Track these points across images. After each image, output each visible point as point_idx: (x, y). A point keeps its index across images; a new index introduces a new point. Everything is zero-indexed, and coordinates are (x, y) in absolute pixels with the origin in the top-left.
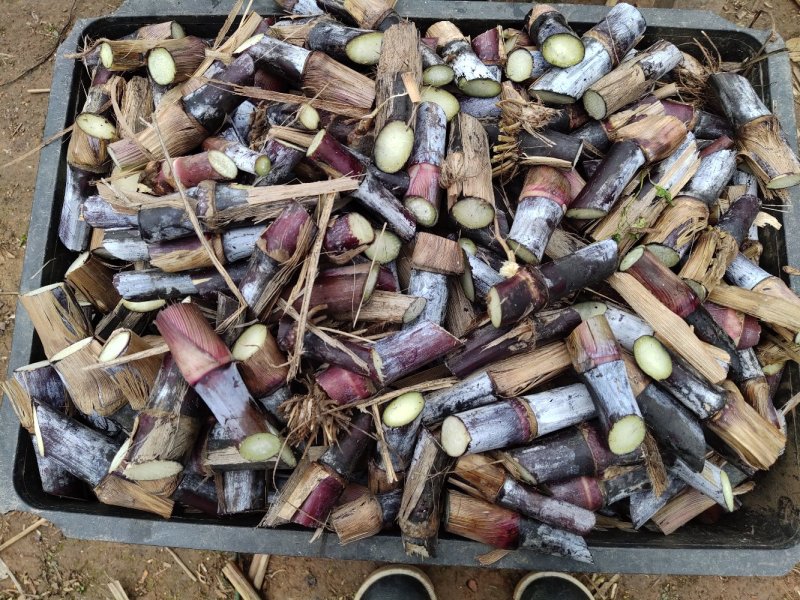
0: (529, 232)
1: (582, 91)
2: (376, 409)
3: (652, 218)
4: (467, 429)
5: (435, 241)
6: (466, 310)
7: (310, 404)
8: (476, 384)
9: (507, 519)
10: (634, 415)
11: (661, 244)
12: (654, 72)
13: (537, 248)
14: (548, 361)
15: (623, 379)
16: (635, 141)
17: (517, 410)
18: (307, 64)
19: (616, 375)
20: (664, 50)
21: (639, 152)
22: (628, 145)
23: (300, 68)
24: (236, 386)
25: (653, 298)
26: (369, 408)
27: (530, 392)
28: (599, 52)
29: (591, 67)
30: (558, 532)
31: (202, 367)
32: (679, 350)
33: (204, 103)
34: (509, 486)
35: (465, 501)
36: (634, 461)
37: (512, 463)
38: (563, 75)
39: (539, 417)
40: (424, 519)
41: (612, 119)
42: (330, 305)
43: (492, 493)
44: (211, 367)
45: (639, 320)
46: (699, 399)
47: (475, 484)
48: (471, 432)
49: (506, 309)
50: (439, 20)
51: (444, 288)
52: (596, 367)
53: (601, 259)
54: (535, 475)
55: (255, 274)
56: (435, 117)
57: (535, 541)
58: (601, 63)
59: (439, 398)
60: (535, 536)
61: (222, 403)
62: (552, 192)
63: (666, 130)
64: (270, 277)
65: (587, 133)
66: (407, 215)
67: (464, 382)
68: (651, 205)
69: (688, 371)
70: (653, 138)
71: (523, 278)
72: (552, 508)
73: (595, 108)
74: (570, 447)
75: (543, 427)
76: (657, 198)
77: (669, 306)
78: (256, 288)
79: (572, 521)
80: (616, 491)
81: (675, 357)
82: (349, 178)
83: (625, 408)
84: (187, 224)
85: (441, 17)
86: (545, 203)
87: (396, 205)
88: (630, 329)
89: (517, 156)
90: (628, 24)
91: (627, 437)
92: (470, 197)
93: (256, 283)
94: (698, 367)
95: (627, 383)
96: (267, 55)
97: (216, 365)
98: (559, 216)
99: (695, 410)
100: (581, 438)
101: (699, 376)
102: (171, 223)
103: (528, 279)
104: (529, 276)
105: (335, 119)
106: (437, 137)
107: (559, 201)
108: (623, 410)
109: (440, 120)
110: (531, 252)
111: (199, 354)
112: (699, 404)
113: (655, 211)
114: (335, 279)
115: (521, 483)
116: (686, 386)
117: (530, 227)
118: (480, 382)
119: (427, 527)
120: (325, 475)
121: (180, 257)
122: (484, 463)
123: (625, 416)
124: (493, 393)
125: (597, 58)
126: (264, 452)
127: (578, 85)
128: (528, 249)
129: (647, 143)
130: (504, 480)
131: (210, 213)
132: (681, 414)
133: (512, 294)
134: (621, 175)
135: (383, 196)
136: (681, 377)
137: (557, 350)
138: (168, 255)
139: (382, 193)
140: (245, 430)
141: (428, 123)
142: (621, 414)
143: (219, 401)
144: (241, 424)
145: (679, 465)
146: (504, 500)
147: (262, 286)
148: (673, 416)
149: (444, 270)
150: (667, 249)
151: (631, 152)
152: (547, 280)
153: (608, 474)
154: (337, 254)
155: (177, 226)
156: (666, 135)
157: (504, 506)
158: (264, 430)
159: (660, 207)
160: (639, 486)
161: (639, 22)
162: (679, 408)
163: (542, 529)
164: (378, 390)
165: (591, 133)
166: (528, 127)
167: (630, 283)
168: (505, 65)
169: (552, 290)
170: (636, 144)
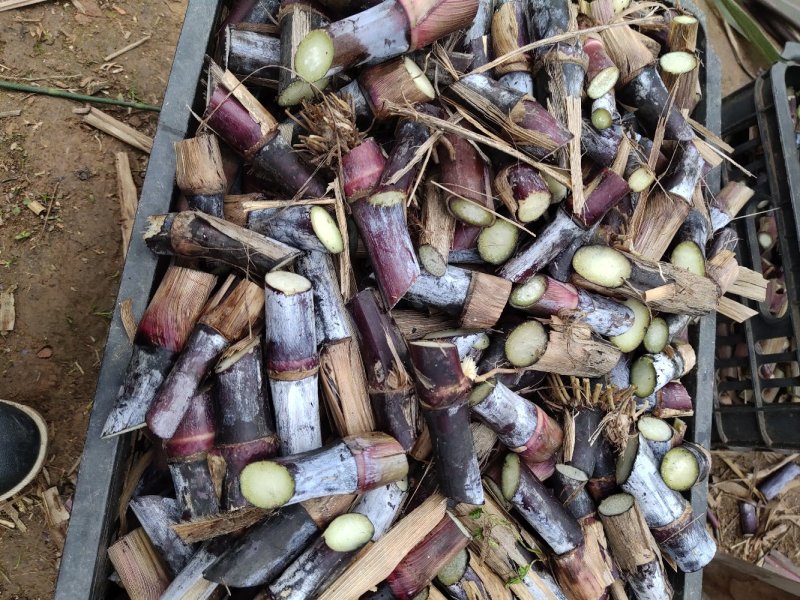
0: (506, 401)
1: (633, 492)
2: (328, 201)
3: (495, 559)
4: (299, 294)
5: (502, 295)
6: (414, 330)
7: (347, 127)
8: (339, 322)
9: (176, 336)
10: (294, 492)
11: (468, 564)
12: (644, 578)
13: (488, 407)
14: (355, 410)
15: (336, 486)
16: (583, 543)
17: (310, 360)
18: (679, 197)
19: (342, 478)
20: (665, 591)
21: (570, 546)
22: (579, 535)
23: (674, 190)
24: (387, 42)
25: (415, 542)
26: (332, 194)
27: (321, 384)
28: (672, 512)
29: (657, 502)
30: (151, 395)
31: (414, 8)
32: (356, 565)
33: (653, 86)
34: (218, 341)
35: (204, 291)
36: (229, 494)
37: (248, 346)
38: (652, 468)
39: (297, 384)
40: (194, 235)
41: (599, 524)
42: (453, 163)
43: (212, 319)
44: (412, 19)
45: (388, 526)
46: (296, 583)
47: (226, 302)
48: (295, 297)
49: (434, 353)
50: (696, 354)
51: (449, 301)
52: (353, 455)
53: (468, 482)
54: (229, 370)
55: (498, 87)
56: (620, 322)
57: (143, 365)
58: (660, 514)
59: (328, 278)
60: (151, 366)
61: (373, 20)
62: (540, 436)
63: (592, 579)
64: (494, 101)
65: (584, 497)
66: (528, 273)
67: (343, 310)
68: (509, 558)
69: (333, 571)
70: (584, 563)
71: (462, 382)
72: (185, 386)
73: (612, 506)
74: (257, 417)
75: (284, 388)
76: (516, 566)
77: (404, 562)
78: (482, 86)
79: (166, 408)
80: (187, 475)
81: (350, 557)
82: (582, 206)
83: (304, 482)
84: (551, 32)
85: (699, 355)
86: (531, 426)
87: (542, 261)
88: (378, 515)
89: (576, 405)
90: (697, 550)
91: (264, 485)
92: (548, 339)
93: (488, 87)
94: (333, 587)
95: (330, 490)
96: (687, 162)
97: (413, 25)
98: (515, 441)
99: (282, 579)
100: (266, 434)
101: (324, 586)
102: (553, 18)
103: (460, 386)
104: (462, 388)
105: (623, 218)
106: (601, 320)
107: (531, 443)
108: (302, 479)
109: (617, 327)
110: (486, 397)
111: (427, 8)
112: (291, 583)
113: (502, 564)
114: (480, 172)
115: (219, 356)
116: (314, 568)
117: (510, 404)
118: (341, 327)
119: (183, 237)
120: (265, 130)
121: (511, 29)
122: (251, 314)
123: (294, 481)
124: (327, 340)
125: (666, 509)
126: (306, 62)
127: (640, 485)
128: (489, 394)
129: (580, 556)
130: (225, 335)
131: (562, 55)
132: (278, 560)
133: (448, 363)
134: (550, 522)
135: (555, 246)
136: (327, 562)
137: (366, 423)
138: (514, 18)
139: (558, 246)
140: (341, 38)
141: (615, 313)
142: (297, 476)
143: (374, 18)
144: (347, 35)
145: (209, 558)
146: (202, 332)
147: (484, 93)
148: (278, 549)
149: (469, 302)
150: (462, 571)
151: (572, 536)
152: (457, 408)
153: (217, 461)
154: (509, 178)
155: (549, 23)
156: (587, 579)
157: (192, 334)
158: (335, 61)
159: (505, 570)
160: (190, 506)
161: (697, 563)
162: (286, 560)
163: (158, 375)
164: (351, 205)
165: (584, 501)
166: (610, 417)
167: (434, 517)
168: (653, 416)
169: (445, 412)
170: (579, 544)
